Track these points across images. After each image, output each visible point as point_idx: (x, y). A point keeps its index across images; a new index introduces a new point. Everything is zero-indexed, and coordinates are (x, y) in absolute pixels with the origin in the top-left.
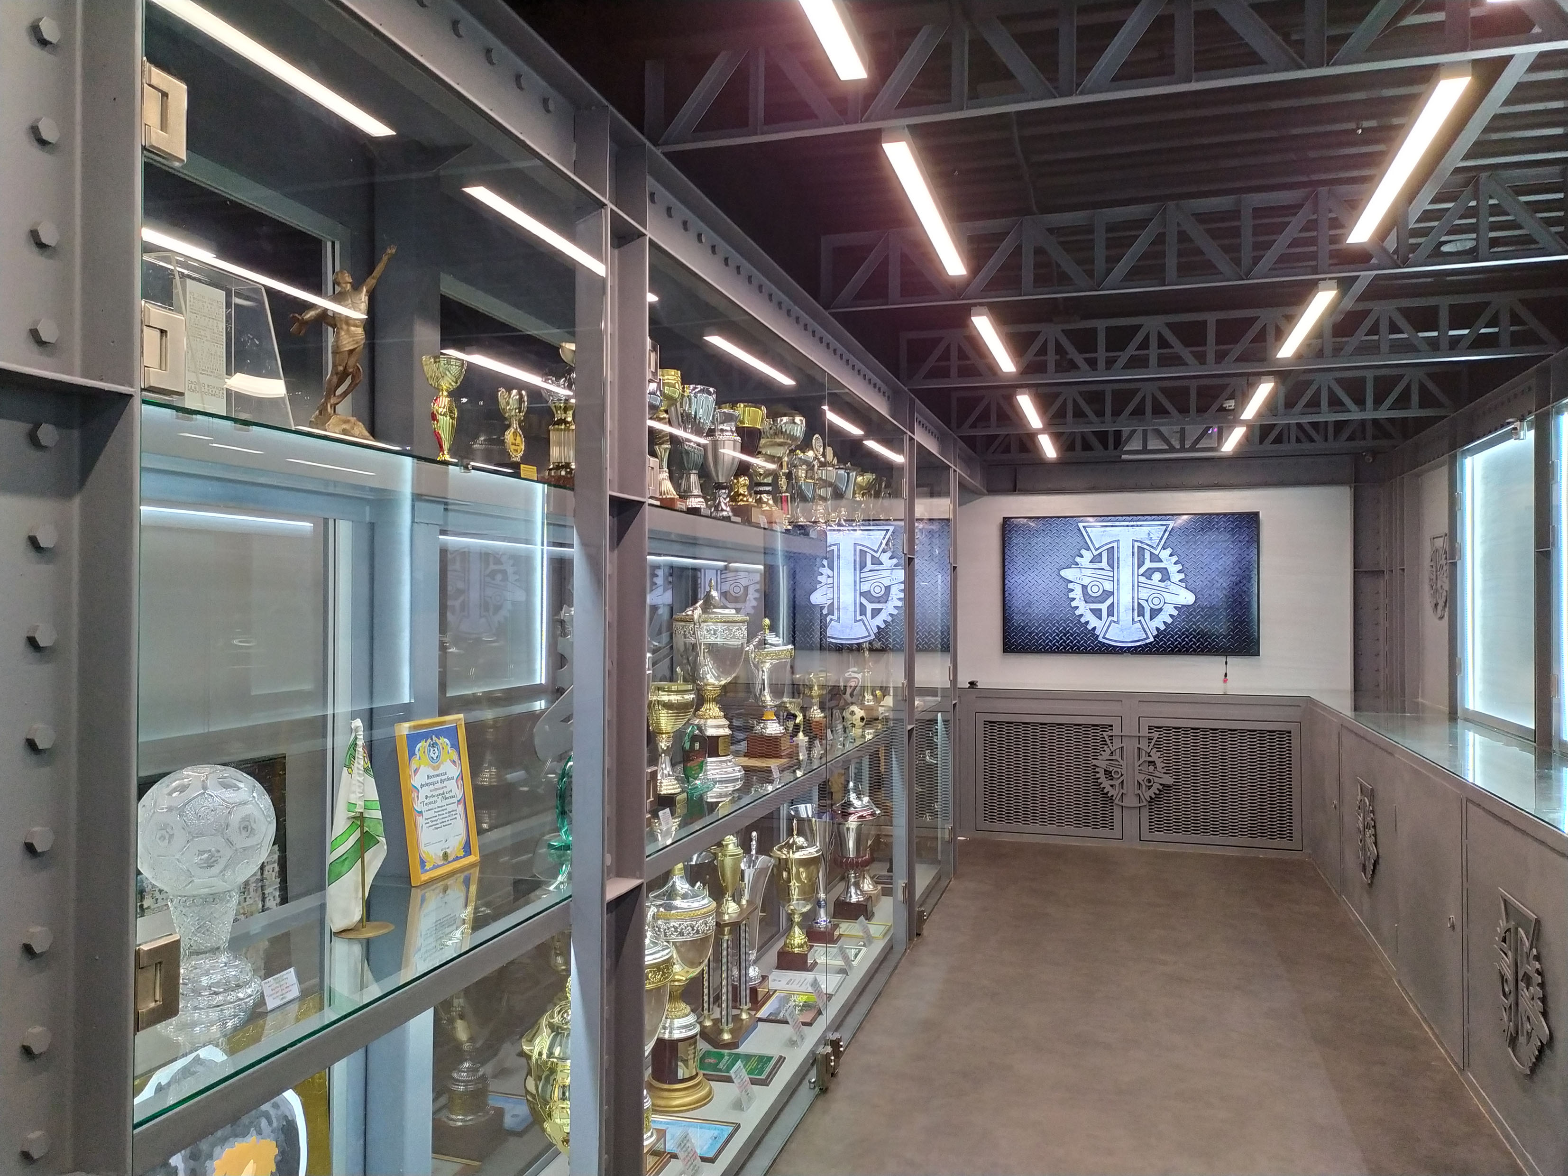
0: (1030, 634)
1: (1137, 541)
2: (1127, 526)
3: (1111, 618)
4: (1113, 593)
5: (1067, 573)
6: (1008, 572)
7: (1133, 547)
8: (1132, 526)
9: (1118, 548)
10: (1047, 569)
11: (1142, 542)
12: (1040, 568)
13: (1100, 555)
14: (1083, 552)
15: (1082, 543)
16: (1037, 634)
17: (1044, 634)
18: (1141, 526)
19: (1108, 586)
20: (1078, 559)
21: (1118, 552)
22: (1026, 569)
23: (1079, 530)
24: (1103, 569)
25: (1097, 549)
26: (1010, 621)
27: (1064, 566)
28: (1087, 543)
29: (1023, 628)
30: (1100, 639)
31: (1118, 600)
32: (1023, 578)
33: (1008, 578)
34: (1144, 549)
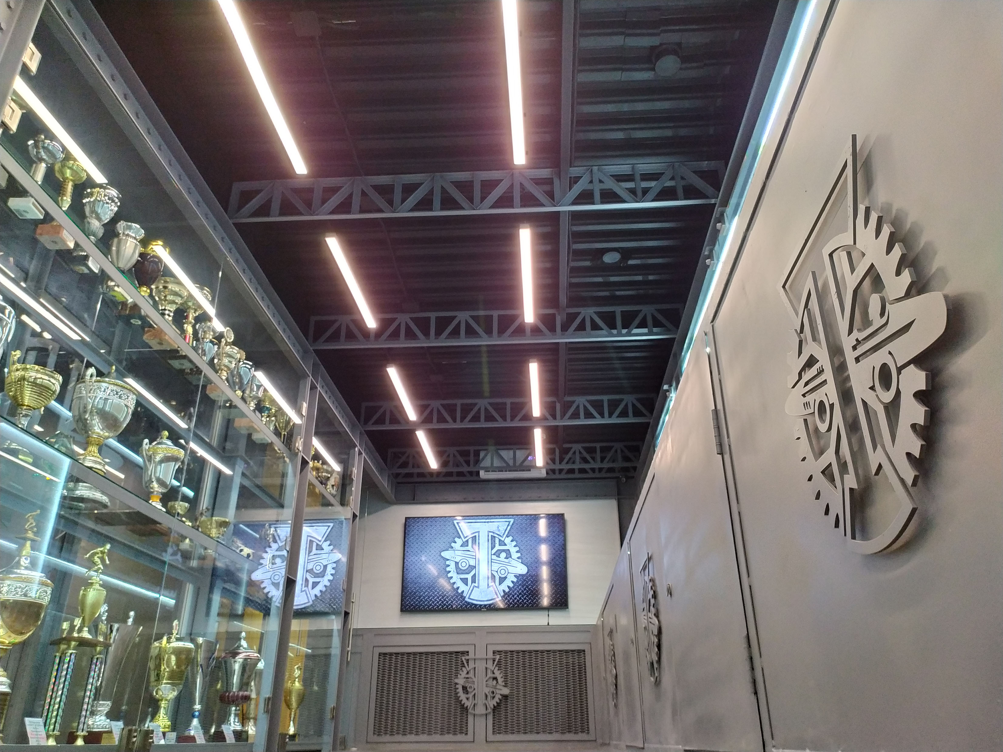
0: (420, 597)
1: (491, 532)
2: (485, 522)
3: (474, 584)
4: (475, 567)
5: (445, 554)
6: (407, 554)
7: (488, 536)
8: (488, 522)
9: (479, 536)
10: (432, 552)
11: (494, 533)
12: (428, 551)
13: (467, 541)
14: (456, 539)
15: (456, 534)
16: (424, 597)
17: (429, 597)
18: (493, 522)
19: (472, 563)
20: (453, 544)
21: (479, 539)
22: (419, 552)
23: (454, 525)
24: (469, 551)
25: (465, 538)
26: (406, 588)
27: (444, 549)
28: (459, 533)
29: (415, 593)
30: (467, 599)
31: (479, 572)
32: (416, 558)
33: (406, 558)
34: (495, 537)
